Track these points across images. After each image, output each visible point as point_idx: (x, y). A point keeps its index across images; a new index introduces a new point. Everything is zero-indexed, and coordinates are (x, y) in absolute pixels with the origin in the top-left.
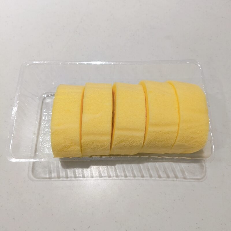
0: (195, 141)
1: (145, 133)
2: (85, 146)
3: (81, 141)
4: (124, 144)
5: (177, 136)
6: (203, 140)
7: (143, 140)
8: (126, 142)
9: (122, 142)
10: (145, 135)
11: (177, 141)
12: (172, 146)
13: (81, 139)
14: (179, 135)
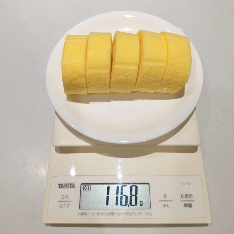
0: (180, 76)
1: (138, 68)
2: (89, 79)
3: (86, 74)
4: (122, 77)
5: (165, 71)
6: (186, 75)
7: (137, 74)
8: (123, 75)
9: (120, 75)
10: (138, 69)
11: (165, 75)
12: (161, 81)
13: (86, 73)
14: (167, 69)
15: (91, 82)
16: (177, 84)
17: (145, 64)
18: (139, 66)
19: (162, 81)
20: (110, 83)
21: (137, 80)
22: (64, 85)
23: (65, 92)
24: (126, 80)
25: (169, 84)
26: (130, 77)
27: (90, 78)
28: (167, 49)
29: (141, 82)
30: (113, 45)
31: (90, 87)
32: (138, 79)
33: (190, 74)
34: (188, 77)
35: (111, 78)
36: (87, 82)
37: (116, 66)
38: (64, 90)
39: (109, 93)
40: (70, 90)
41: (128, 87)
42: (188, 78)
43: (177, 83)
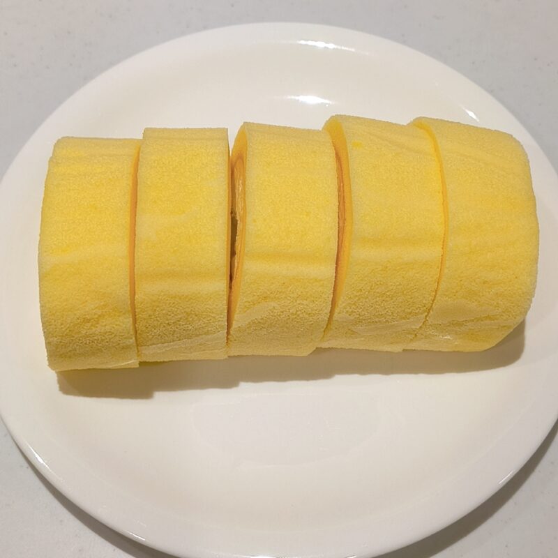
0: (496, 293)
3: (134, 299)
4: (274, 304)
5: (440, 278)
6: (520, 291)
7: (330, 291)
8: (277, 298)
9: (265, 298)
10: (336, 272)
11: (439, 293)
12: (426, 314)
13: (133, 293)
14: (446, 271)
15: (154, 327)
16: (488, 322)
17: (359, 253)
18: (337, 264)
19: (428, 313)
20: (229, 326)
21: (332, 312)
22: (48, 344)
23: (50, 365)
24: (292, 314)
25: (460, 324)
26: (305, 302)
27: (150, 312)
28: (444, 192)
29: (352, 318)
30: (236, 168)
31: (154, 344)
32: (337, 310)
33: (534, 284)
34: (528, 296)
35: (232, 309)
36: (140, 326)
37: (249, 267)
38: (49, 360)
39: (226, 356)
40: (70, 357)
41: (298, 337)
42: (531, 301)
43: (488, 317)
